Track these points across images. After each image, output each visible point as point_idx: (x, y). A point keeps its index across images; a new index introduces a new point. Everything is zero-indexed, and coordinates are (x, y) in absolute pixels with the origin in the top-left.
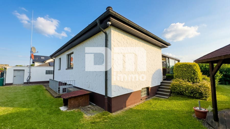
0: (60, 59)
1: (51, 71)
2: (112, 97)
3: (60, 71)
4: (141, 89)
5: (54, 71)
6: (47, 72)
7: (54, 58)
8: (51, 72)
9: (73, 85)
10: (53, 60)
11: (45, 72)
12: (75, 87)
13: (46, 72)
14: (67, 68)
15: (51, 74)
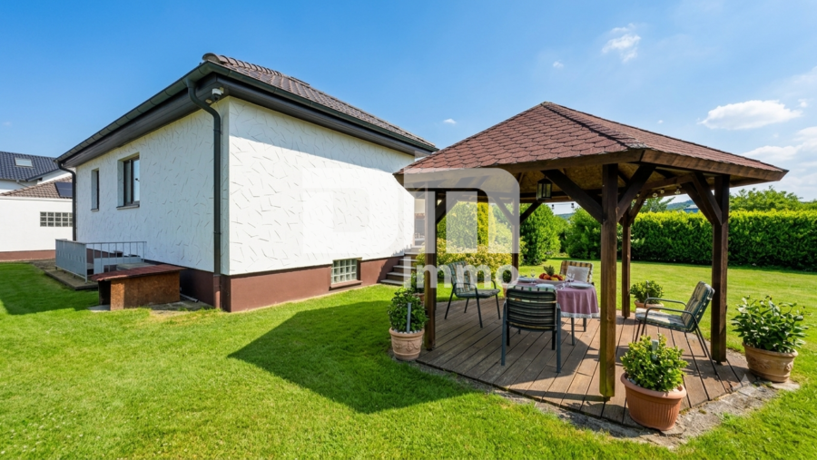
0: (97, 173)
1: (65, 214)
2: (231, 273)
3: (96, 214)
4: (332, 263)
5: (74, 214)
6: (47, 217)
7: (74, 169)
8: (66, 220)
9: (142, 257)
10: (70, 175)
11: (39, 217)
12: (146, 261)
13: (42, 219)
14: (122, 204)
15: (65, 225)
